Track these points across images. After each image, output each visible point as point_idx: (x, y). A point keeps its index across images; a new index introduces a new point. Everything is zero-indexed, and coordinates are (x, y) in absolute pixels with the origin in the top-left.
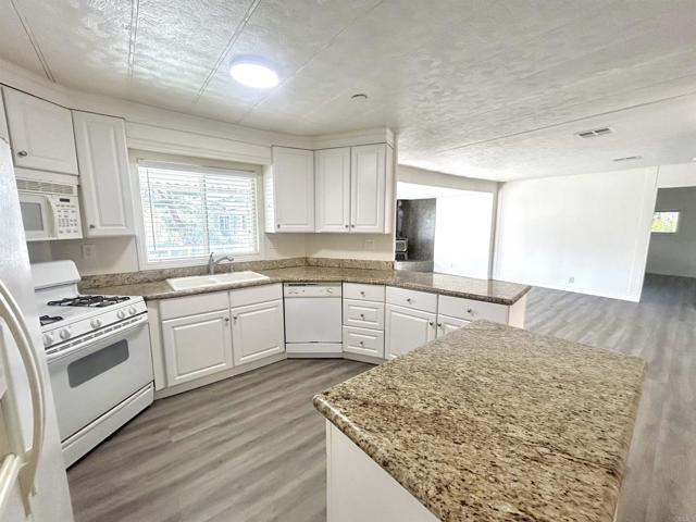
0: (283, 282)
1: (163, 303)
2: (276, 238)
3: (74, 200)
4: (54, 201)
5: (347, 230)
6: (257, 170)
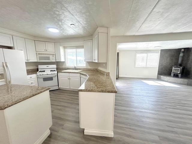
0: (80, 73)
1: (61, 73)
4: (51, 56)
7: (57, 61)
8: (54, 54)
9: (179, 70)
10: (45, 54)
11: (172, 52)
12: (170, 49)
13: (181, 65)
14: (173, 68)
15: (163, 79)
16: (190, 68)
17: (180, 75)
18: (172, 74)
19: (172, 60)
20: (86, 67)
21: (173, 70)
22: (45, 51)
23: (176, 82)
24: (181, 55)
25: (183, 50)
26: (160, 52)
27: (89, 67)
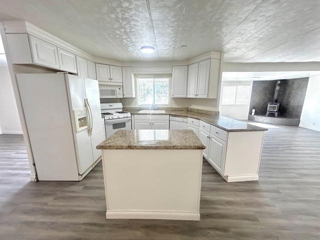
0: (170, 115)
1: (135, 116)
2: (176, 100)
3: (121, 89)
4: (117, 89)
5: (195, 97)
6: (170, 75)
7: (124, 97)
8: (120, 86)
9: (275, 107)
10: (109, 86)
11: (266, 84)
12: (263, 81)
13: (276, 101)
14: (269, 105)
15: (257, 120)
16: (287, 104)
17: (276, 114)
18: (268, 113)
19: (266, 94)
20: (169, 105)
21: (268, 108)
22: (109, 81)
23: (273, 123)
24: (278, 88)
25: (279, 82)
26: (252, 84)
27: (175, 106)
